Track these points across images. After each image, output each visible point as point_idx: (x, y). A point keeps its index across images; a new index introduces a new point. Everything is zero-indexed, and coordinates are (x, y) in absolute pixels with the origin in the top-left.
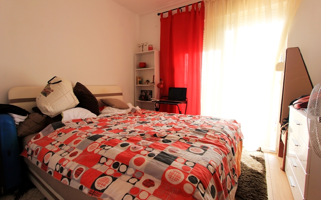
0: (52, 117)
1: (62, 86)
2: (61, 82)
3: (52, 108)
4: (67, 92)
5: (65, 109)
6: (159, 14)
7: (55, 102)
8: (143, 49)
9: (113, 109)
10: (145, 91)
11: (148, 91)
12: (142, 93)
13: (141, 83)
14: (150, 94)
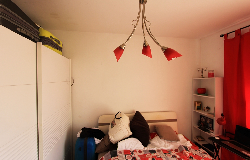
0: (113, 144)
1: (121, 121)
2: (121, 118)
3: (114, 138)
4: (124, 126)
5: (121, 139)
6: (222, 36)
7: (115, 133)
8: (202, 74)
9: (161, 141)
10: (205, 118)
11: (209, 119)
12: (201, 118)
13: (199, 108)
14: (210, 123)
